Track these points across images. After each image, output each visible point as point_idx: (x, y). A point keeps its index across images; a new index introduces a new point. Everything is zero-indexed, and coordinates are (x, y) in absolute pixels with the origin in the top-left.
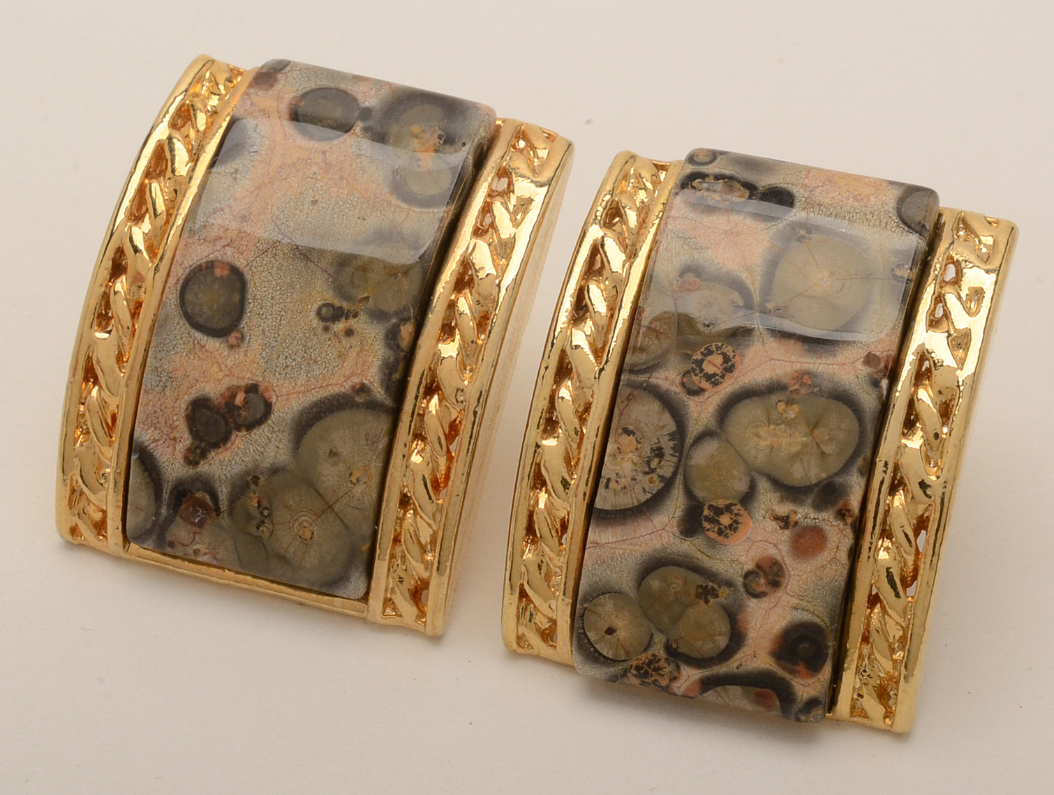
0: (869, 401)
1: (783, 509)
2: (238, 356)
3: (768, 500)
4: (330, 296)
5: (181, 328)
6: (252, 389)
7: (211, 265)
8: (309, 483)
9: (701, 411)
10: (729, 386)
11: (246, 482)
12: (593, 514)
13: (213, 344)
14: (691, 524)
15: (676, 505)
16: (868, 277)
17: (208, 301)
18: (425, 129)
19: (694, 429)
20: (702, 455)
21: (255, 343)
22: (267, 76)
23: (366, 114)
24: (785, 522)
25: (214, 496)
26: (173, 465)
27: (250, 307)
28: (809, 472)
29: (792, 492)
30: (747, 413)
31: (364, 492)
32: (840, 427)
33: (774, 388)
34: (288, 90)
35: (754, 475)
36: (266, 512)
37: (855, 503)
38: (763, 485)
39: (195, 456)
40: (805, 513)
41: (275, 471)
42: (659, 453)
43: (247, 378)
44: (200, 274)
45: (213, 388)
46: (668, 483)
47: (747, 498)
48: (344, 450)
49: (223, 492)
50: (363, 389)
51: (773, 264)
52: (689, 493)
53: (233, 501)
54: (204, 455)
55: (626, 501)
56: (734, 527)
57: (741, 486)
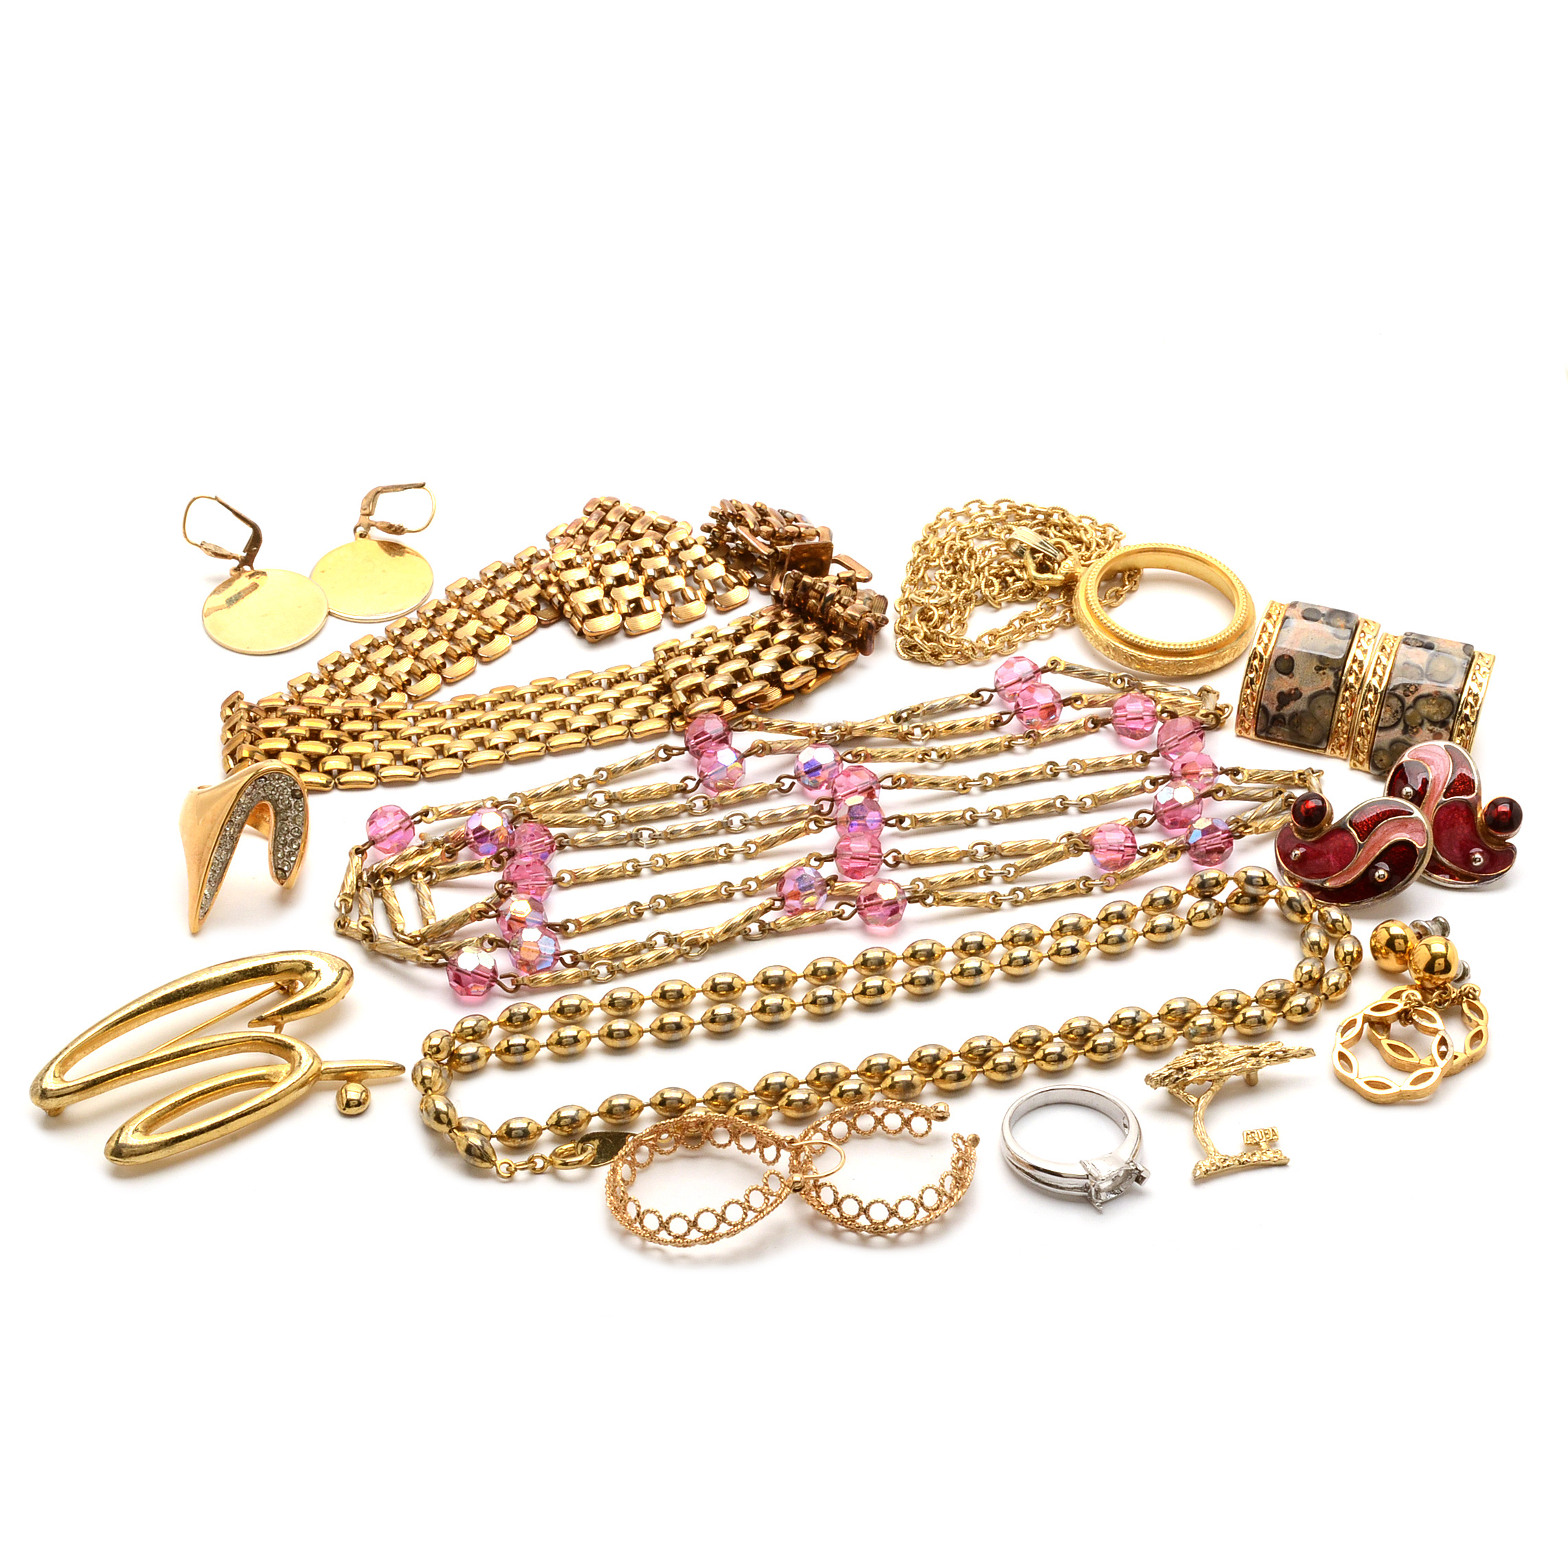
0: (1455, 699)
1: (1431, 728)
2: (1292, 680)
3: (1427, 725)
4: (1318, 664)
5: (1275, 673)
6: (1296, 689)
7: (1283, 656)
8: (1312, 715)
9: (1409, 701)
10: (1416, 695)
11: (1294, 715)
12: (1377, 728)
13: (1285, 677)
14: (1405, 731)
15: (1401, 727)
16: (1455, 667)
17: (1282, 666)
18: (1341, 622)
19: (1407, 706)
20: (1409, 713)
21: (1297, 676)
22: (1293, 605)
23: (1323, 615)
24: (1431, 731)
25: (1284, 719)
26: (1272, 710)
27: (1295, 667)
28: (1438, 718)
29: (1433, 723)
30: (1422, 701)
31: (1328, 717)
32: (1447, 706)
33: (1429, 695)
34: (1300, 609)
35: (1423, 718)
36: (1299, 724)
37: (1451, 726)
38: (1426, 721)
39: (1279, 708)
40: (1437, 729)
41: (1303, 712)
42: (1397, 712)
43: (1295, 686)
44: (1280, 658)
45: (1285, 689)
46: (1399, 720)
47: (1421, 725)
48: (1323, 706)
49: (1287, 718)
50: (1328, 689)
51: (1429, 662)
52: (1405, 723)
53: (1290, 721)
54: (1282, 708)
55: (1387, 725)
56: (1417, 732)
57: (1420, 721)
